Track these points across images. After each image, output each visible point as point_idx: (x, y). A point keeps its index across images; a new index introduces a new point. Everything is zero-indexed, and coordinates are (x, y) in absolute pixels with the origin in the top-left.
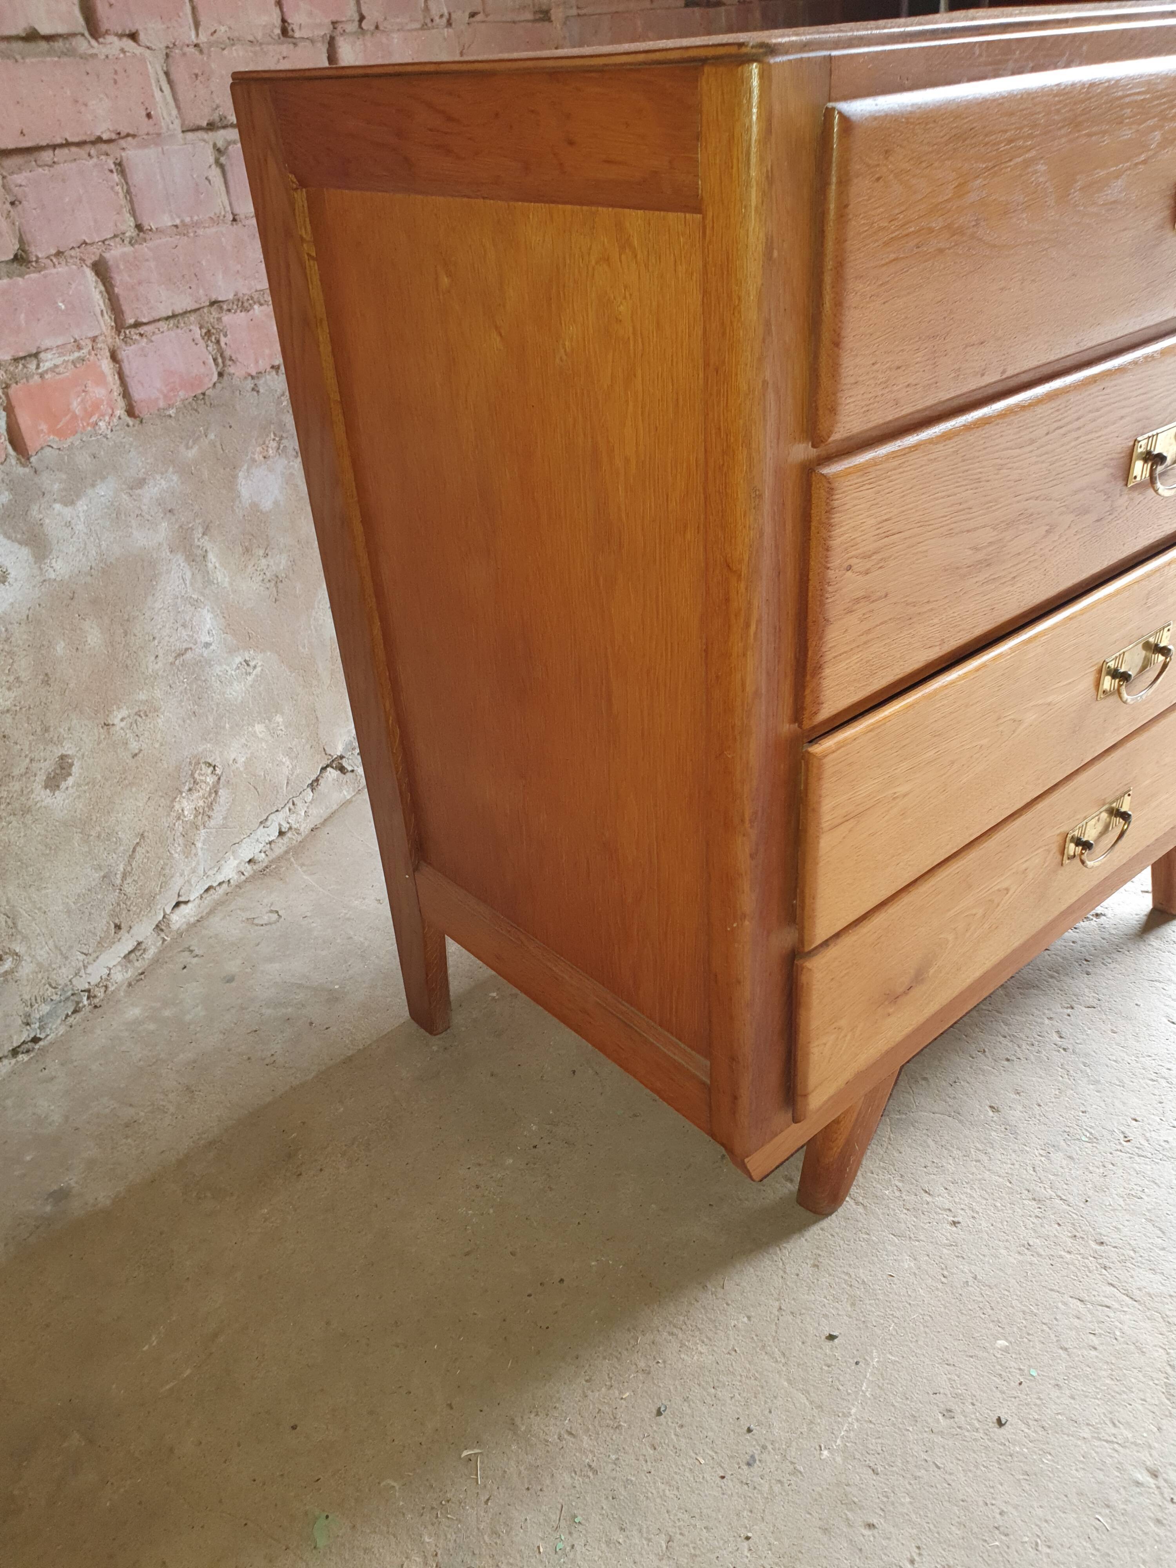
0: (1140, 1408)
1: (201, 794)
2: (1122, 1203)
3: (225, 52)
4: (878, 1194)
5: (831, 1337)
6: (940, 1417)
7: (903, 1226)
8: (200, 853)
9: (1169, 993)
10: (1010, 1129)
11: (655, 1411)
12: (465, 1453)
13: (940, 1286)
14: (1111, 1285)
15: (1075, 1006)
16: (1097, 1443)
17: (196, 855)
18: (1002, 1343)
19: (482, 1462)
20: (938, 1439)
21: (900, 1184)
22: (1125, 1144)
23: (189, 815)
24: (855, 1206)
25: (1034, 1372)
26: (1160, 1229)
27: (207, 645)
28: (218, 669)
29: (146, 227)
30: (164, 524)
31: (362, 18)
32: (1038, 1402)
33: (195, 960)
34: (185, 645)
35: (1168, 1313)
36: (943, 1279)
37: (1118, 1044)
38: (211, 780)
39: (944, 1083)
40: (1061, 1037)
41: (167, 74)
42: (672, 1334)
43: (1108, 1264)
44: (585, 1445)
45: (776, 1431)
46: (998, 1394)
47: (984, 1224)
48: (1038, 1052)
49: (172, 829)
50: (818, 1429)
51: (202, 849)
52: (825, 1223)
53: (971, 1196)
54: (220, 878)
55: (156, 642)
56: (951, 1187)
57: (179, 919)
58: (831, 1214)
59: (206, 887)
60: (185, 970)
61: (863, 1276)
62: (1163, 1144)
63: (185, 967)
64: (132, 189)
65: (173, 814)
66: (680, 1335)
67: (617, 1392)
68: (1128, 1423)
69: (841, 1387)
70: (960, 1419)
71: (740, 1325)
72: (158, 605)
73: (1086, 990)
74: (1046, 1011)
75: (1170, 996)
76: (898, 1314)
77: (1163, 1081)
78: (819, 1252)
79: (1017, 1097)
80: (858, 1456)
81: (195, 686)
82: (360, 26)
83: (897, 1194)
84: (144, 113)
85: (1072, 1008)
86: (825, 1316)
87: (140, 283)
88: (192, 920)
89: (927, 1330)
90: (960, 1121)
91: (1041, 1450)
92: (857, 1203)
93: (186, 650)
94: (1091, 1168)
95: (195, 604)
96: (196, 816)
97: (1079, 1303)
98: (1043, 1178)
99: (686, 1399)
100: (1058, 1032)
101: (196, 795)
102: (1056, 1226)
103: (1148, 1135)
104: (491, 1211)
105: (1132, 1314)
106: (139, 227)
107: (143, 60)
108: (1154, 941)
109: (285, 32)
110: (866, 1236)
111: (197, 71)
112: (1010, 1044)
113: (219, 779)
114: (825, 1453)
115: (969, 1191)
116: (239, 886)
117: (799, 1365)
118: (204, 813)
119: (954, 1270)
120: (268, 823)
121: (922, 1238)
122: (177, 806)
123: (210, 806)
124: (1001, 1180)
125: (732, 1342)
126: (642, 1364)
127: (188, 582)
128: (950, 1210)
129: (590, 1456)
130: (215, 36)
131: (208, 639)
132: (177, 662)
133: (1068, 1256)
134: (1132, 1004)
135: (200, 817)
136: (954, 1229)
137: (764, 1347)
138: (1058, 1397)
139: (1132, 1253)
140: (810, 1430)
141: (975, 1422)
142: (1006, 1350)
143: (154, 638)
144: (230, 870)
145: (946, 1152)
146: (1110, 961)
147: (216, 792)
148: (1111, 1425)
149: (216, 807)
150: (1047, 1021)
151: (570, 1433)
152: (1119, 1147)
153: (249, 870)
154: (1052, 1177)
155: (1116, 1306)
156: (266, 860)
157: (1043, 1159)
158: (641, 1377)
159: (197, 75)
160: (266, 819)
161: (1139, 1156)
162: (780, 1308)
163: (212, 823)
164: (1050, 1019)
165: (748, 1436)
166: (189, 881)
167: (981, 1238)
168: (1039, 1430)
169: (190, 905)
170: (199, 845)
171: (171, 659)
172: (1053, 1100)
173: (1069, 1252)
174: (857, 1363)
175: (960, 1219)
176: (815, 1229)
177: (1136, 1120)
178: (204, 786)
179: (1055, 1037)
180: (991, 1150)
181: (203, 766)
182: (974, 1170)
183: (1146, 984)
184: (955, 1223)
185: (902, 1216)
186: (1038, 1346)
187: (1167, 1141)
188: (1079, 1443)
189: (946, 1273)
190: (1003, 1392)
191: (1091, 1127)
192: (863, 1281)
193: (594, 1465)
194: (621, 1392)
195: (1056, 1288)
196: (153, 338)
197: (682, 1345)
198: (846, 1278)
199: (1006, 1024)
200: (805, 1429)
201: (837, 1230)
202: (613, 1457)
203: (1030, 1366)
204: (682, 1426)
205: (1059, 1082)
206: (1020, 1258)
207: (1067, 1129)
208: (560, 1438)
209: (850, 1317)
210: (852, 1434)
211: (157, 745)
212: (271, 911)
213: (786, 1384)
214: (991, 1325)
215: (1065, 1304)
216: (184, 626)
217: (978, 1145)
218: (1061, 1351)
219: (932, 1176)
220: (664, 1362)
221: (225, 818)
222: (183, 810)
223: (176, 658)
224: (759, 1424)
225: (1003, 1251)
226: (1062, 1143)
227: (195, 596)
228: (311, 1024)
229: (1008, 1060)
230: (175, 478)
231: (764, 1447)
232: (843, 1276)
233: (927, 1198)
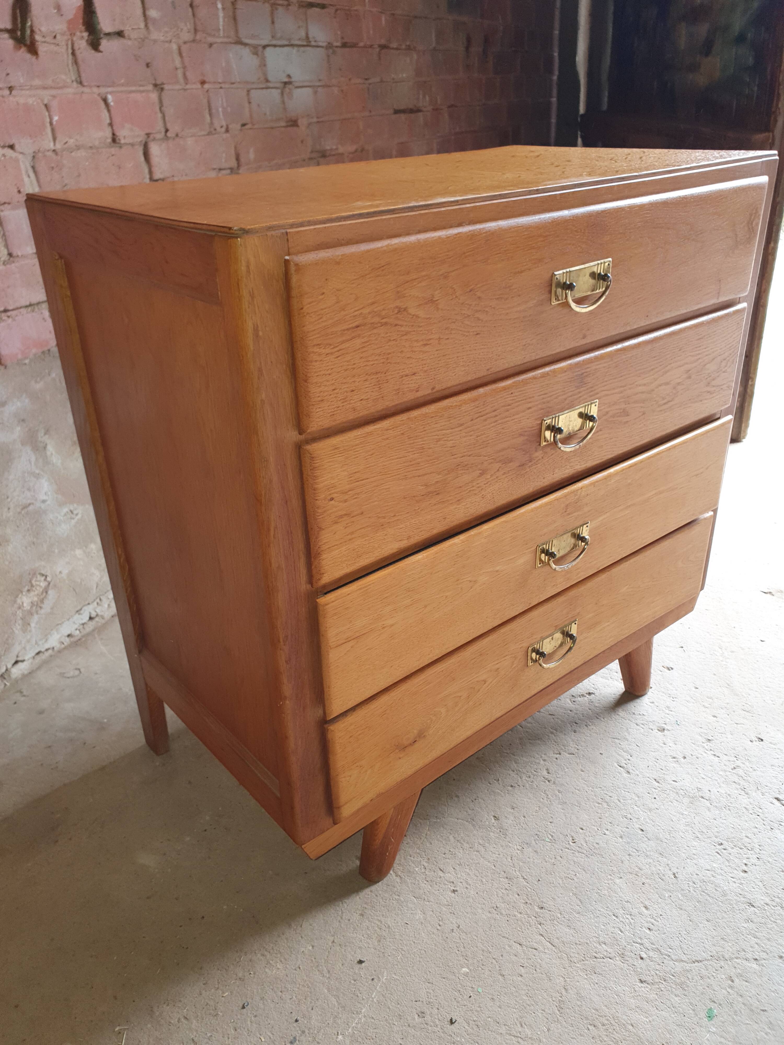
0: (540, 1015)
1: (36, 593)
2: (561, 882)
3: (73, 154)
4: (411, 870)
5: (361, 962)
6: (416, 1017)
7: (422, 891)
8: (33, 630)
9: (622, 746)
10: (503, 831)
11: (241, 1006)
12: (117, 1029)
13: (435, 931)
14: (542, 935)
15: (562, 753)
16: (508, 1037)
17: (30, 631)
18: (465, 970)
19: (127, 1035)
20: (411, 1031)
21: (426, 864)
22: (572, 844)
23: (27, 606)
24: (395, 877)
25: (480, 990)
26: (580, 900)
27: (44, 501)
28: (51, 516)
29: (14, 254)
30: (18, 429)
31: (167, 130)
32: (479, 1009)
33: (23, 699)
34: (29, 501)
35: (572, 955)
36: (439, 927)
37: (583, 779)
38: (43, 584)
39: (468, 800)
40: (548, 773)
41: (33, 167)
42: (263, 955)
43: (543, 922)
44: (193, 1026)
45: (313, 1022)
46: (455, 1003)
47: (472, 892)
48: (532, 782)
49: (15, 614)
50: (339, 1021)
51: (35, 627)
52: (374, 888)
53: (469, 874)
54: (47, 646)
55: (9, 500)
56: (457, 868)
57: (16, 672)
58: (378, 882)
59: (37, 651)
60: (15, 705)
61: (389, 923)
62: (595, 845)
63: (15, 703)
64: (7, 234)
65: (16, 606)
66: (268, 956)
67: (221, 992)
68: (530, 1025)
69: (359, 995)
70: (428, 1018)
71: (306, 952)
72: (11, 477)
73: (571, 743)
74: (543, 756)
75: (623, 749)
76: (405, 948)
77: (605, 805)
78: (366, 906)
79: (512, 811)
80: (360, 1040)
81: (34, 526)
82: (166, 134)
83: (423, 870)
84: (16, 190)
85: (560, 754)
86: (360, 948)
88: (26, 672)
89: (421, 960)
90: (473, 825)
91: (473, 1040)
92: (397, 876)
93: (30, 504)
94: (547, 859)
95: (37, 476)
96: (32, 607)
97: (518, 946)
98: (516, 864)
99: (262, 999)
100: (547, 769)
101: (32, 593)
102: (517, 896)
103: (587, 839)
104: (169, 870)
105: (549, 954)
106: (10, 254)
107: (17, 160)
108: (621, 712)
109: (114, 140)
110: (397, 897)
111: (53, 165)
112: (516, 776)
113: (49, 584)
114: (340, 1037)
115: (468, 871)
116: (60, 651)
117: (337, 979)
118: (37, 605)
119: (447, 922)
120: (82, 612)
121: (432, 900)
122: (19, 601)
123: (42, 601)
124: (489, 864)
125: (299, 962)
126: (240, 975)
127: (33, 464)
128: (453, 882)
129: (195, 1033)
130: (66, 145)
131: (45, 498)
132: (23, 512)
133: (519, 915)
134: (598, 753)
135: (34, 608)
136: (453, 895)
137: (318, 966)
138: (491, 1006)
139: (559, 915)
140: (335, 1022)
141: (437, 1021)
142: (466, 975)
143: (8, 498)
144: (54, 641)
145: (459, 844)
146: (591, 724)
147: (47, 592)
148: (519, 1025)
149: (46, 602)
150: (542, 762)
151: (186, 1018)
152: (568, 846)
153: (67, 641)
154: (521, 864)
155: (541, 949)
156: (80, 635)
157: (518, 852)
158: (238, 983)
159: (53, 168)
160: (81, 609)
161: (579, 852)
162: (333, 942)
163: (42, 611)
164: (544, 760)
165: (295, 1025)
166: (24, 648)
167: (468, 901)
168: (475, 1027)
169: (25, 663)
170: (33, 625)
171: (19, 510)
172: (534, 814)
173: (520, 913)
174: (373, 979)
175: (458, 889)
176: (367, 891)
177: (582, 829)
178: (38, 588)
179: (545, 773)
180: (487, 845)
181: (39, 576)
182: (474, 857)
183: (610, 740)
184: (454, 891)
185: (423, 885)
186: (487, 973)
187: (598, 844)
188: (497, 1036)
189: (441, 923)
190: (458, 1002)
191: (554, 832)
192: (389, 926)
193: (195, 1039)
194: (223, 993)
195: (507, 936)
196: (17, 318)
197: (268, 963)
198: (379, 924)
199: (516, 763)
200: (331, 1022)
201: (380, 892)
202: (209, 1035)
203: (479, 986)
204: (256, 1016)
205: (540, 802)
206: (489, 915)
207: (538, 833)
208: (179, 1020)
209: (375, 949)
210: (359, 1026)
211: (7, 563)
212: (76, 669)
213: (326, 991)
214: (461, 958)
215: (510, 946)
216: (29, 490)
217: (480, 841)
218: (500, 977)
219: (448, 860)
220: (254, 974)
221: (52, 608)
222: (23, 603)
223: (22, 509)
224: (304, 1016)
225: (480, 911)
226: (533, 842)
227: (37, 471)
228: (85, 743)
229: (512, 786)
230: (27, 401)
231: (303, 1032)
232: (377, 922)
233: (441, 874)
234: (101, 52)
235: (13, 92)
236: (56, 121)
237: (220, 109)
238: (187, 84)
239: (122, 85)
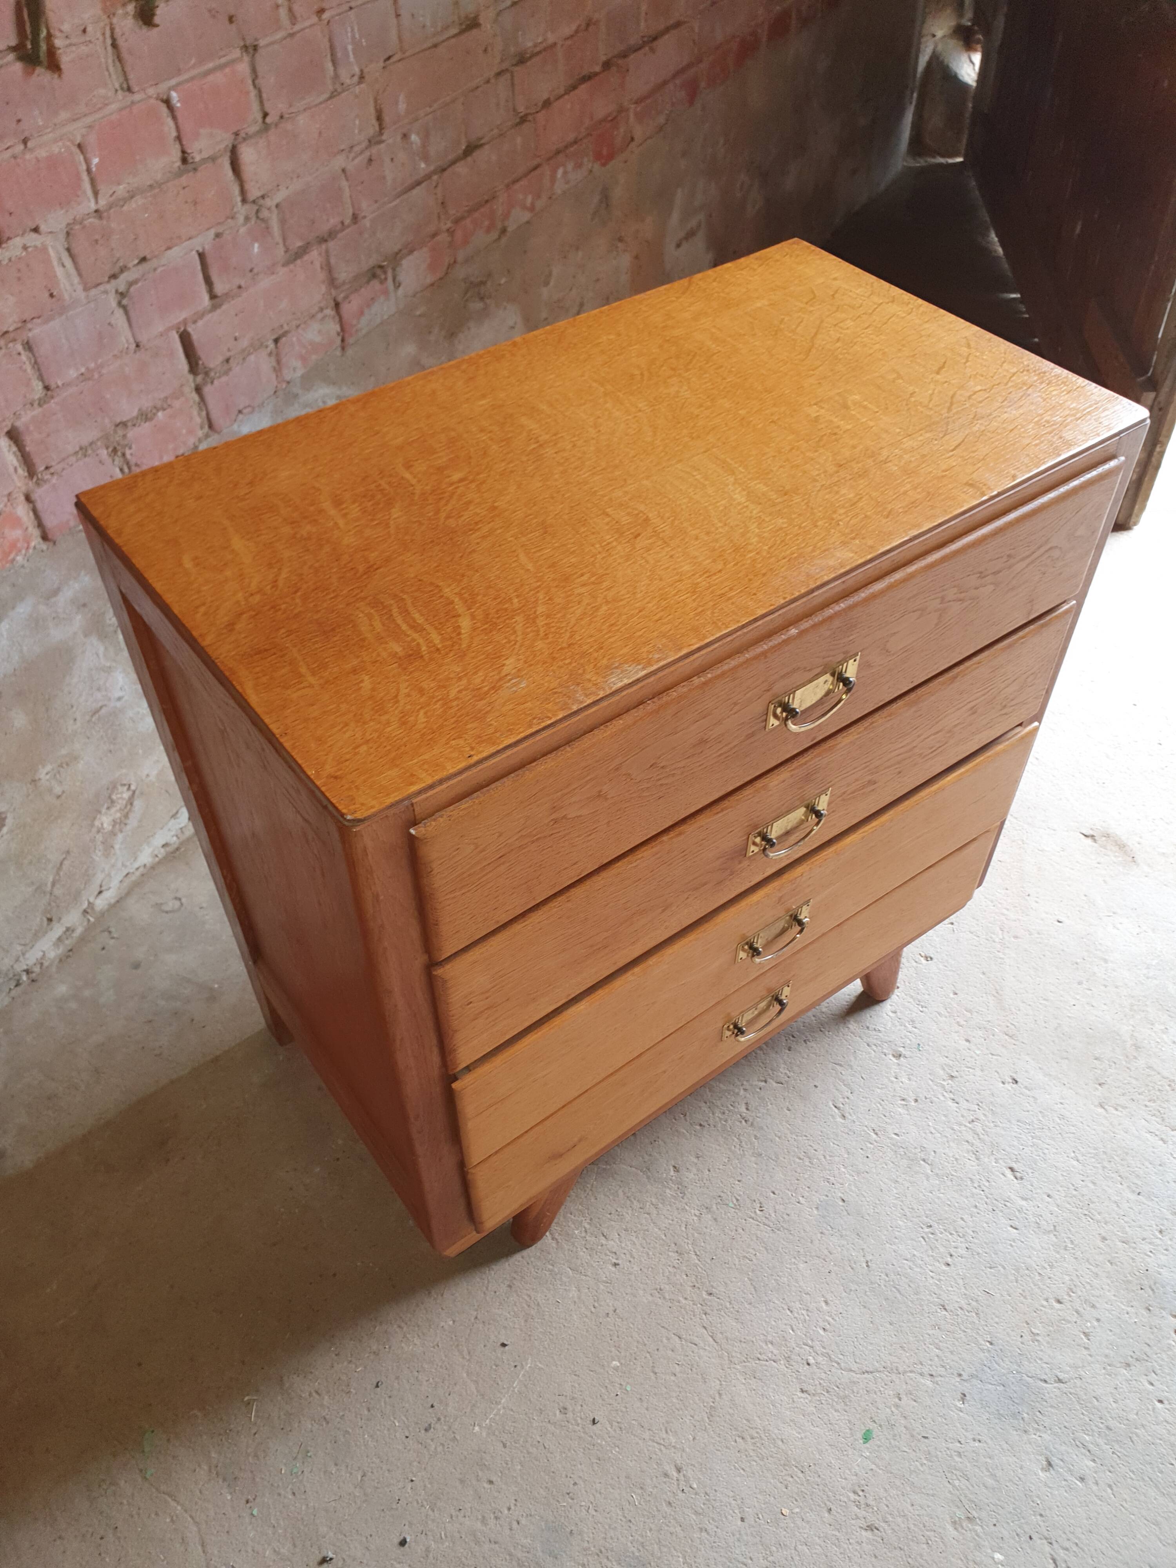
0: (688, 1421)
1: (118, 807)
2: (737, 1262)
3: (125, 208)
4: (570, 1232)
5: (504, 1345)
6: (558, 1412)
7: (579, 1262)
8: (118, 852)
9: (844, 1078)
10: (682, 1189)
11: (375, 1384)
12: (246, 1399)
13: (589, 1314)
14: (704, 1327)
15: (769, 1080)
16: (650, 1443)
17: (114, 854)
18: (616, 1363)
19: (257, 1406)
20: (551, 1428)
21: (587, 1226)
22: (758, 1212)
23: (107, 826)
24: (551, 1241)
25: (629, 1388)
26: (755, 1288)
27: (119, 699)
28: (130, 713)
29: (53, 386)
30: (79, 617)
31: (265, 115)
32: (624, 1410)
33: (112, 942)
34: (100, 704)
35: (734, 1354)
36: (593, 1310)
37: (787, 1122)
38: (126, 795)
39: (647, 1140)
40: (747, 1109)
41: (68, 250)
42: (399, 1327)
43: (709, 1311)
44: (325, 1403)
45: (449, 1409)
46: (600, 1401)
47: (636, 1268)
48: (726, 1121)
49: (93, 840)
50: (477, 1411)
51: (120, 849)
52: (525, 1253)
53: (634, 1244)
54: (136, 865)
55: (74, 709)
56: (623, 1233)
57: (101, 903)
58: (531, 1246)
59: (125, 874)
60: (104, 952)
61: (539, 1300)
62: (785, 1216)
63: (103, 949)
64: (39, 360)
65: (94, 830)
66: (405, 1329)
67: (354, 1366)
68: (676, 1432)
69: (500, 1383)
70: (570, 1415)
71: (446, 1327)
72: (75, 680)
73: (783, 1066)
74: (745, 1083)
75: (843, 1081)
76: (554, 1332)
77: (807, 1161)
78: (515, 1276)
79: (696, 1160)
80: (497, 1433)
81: (110, 731)
82: (264, 122)
83: (583, 1234)
84: (47, 294)
85: (766, 1082)
86: (505, 1327)
87: (48, 435)
88: (113, 901)
89: (569, 1347)
90: (648, 1178)
91: (614, 1444)
92: (553, 1239)
93: (101, 707)
94: (726, 1231)
95: (108, 670)
96: (114, 826)
97: (677, 1339)
98: (690, 1235)
99: (397, 1378)
100: (747, 1104)
101: (113, 810)
102: (685, 1277)
103: (777, 1207)
104: (297, 1211)
105: (709, 1352)
106: (47, 388)
107: (44, 249)
108: (852, 1024)
109: (184, 160)
110: (551, 1267)
111: (97, 237)
112: (707, 1110)
113: (134, 792)
114: (477, 1428)
115: (634, 1239)
116: (153, 868)
117: (478, 1362)
118: (120, 824)
119: (602, 1303)
120: (178, 815)
121: (589, 1274)
122: (97, 823)
123: (126, 816)
124: (659, 1233)
125: (438, 1339)
126: (374, 1348)
127: (101, 656)
128: (615, 1253)
129: (327, 1411)
130: (114, 197)
131: (120, 694)
132: (93, 719)
133: (684, 1301)
134: (812, 1085)
135: (117, 826)
136: (613, 1269)
137: (458, 1345)
138: (638, 1408)
139: (728, 1304)
140: (472, 1410)
141: (578, 1419)
142: (616, 1369)
143: (72, 707)
144: (145, 857)
145: (628, 1202)
146: (811, 1039)
147: (131, 804)
148: (664, 1432)
149: (131, 815)
150: (742, 1092)
151: (317, 1392)
152: (753, 1215)
153: (162, 852)
154: (696, 1235)
155: (702, 1345)
156: (178, 842)
157: (695, 1218)
158: (372, 1357)
159: (97, 241)
160: (177, 812)
161: (765, 1224)
162: (476, 1318)
163: (128, 827)
164: (745, 1090)
165: (431, 1410)
166: (109, 875)
167: (629, 1280)
168: (618, 1430)
169: (111, 890)
170: (117, 847)
171: (87, 718)
172: (721, 1167)
173: (686, 1299)
174: (516, 1366)
175: (620, 1262)
176: (518, 1257)
177: (774, 1193)
178: (120, 801)
179: (743, 1109)
180: (660, 1205)
181: (119, 787)
182: (644, 1221)
183: (830, 1066)
184: (615, 1265)
185: (582, 1253)
186: (639, 1369)
187: (788, 1215)
188: (640, 1442)
189: (596, 1304)
190: (603, 1400)
191: (740, 1195)
192: (538, 1304)
193: (327, 1417)
194: (357, 1367)
195: (666, 1326)
196: (64, 473)
197: (405, 1336)
198: (528, 1299)
199: (710, 1091)
200: (468, 1410)
201: (533, 1259)
202: (341, 1414)
203: (628, 1383)
204: (390, 1397)
205: (731, 1150)
206: (650, 1298)
207: (722, 1194)
208: (310, 1395)
209: (521, 1330)
210: (497, 1418)
211: (78, 784)
212: (176, 898)
213: (465, 1375)
214: (613, 1349)
215: (668, 1339)
216: (99, 689)
217: (653, 1200)
218: (652, 1374)
219: (613, 1223)
220: (390, 1347)
221: (140, 821)
222: (102, 824)
223: (92, 716)
224: (441, 1402)
225: (641, 1292)
226: (714, 1207)
227: (108, 664)
228: (193, 1020)
229: (701, 1125)
230: (87, 579)
231: (439, 1419)
232: (526, 1297)
233: (603, 1241)
234: (157, 26)
235: (29, 144)
236: (96, 165)
237: (350, 47)
238: (294, 24)
239: (193, 67)
